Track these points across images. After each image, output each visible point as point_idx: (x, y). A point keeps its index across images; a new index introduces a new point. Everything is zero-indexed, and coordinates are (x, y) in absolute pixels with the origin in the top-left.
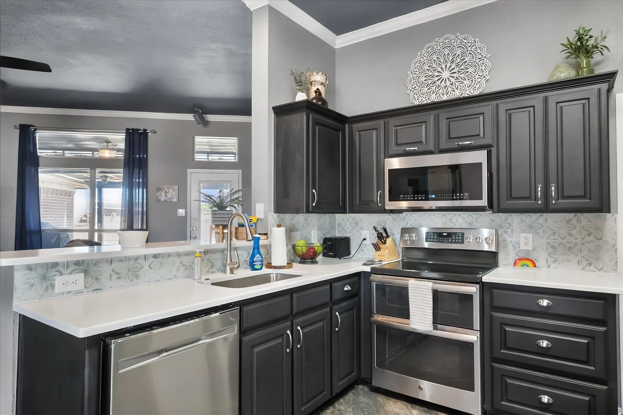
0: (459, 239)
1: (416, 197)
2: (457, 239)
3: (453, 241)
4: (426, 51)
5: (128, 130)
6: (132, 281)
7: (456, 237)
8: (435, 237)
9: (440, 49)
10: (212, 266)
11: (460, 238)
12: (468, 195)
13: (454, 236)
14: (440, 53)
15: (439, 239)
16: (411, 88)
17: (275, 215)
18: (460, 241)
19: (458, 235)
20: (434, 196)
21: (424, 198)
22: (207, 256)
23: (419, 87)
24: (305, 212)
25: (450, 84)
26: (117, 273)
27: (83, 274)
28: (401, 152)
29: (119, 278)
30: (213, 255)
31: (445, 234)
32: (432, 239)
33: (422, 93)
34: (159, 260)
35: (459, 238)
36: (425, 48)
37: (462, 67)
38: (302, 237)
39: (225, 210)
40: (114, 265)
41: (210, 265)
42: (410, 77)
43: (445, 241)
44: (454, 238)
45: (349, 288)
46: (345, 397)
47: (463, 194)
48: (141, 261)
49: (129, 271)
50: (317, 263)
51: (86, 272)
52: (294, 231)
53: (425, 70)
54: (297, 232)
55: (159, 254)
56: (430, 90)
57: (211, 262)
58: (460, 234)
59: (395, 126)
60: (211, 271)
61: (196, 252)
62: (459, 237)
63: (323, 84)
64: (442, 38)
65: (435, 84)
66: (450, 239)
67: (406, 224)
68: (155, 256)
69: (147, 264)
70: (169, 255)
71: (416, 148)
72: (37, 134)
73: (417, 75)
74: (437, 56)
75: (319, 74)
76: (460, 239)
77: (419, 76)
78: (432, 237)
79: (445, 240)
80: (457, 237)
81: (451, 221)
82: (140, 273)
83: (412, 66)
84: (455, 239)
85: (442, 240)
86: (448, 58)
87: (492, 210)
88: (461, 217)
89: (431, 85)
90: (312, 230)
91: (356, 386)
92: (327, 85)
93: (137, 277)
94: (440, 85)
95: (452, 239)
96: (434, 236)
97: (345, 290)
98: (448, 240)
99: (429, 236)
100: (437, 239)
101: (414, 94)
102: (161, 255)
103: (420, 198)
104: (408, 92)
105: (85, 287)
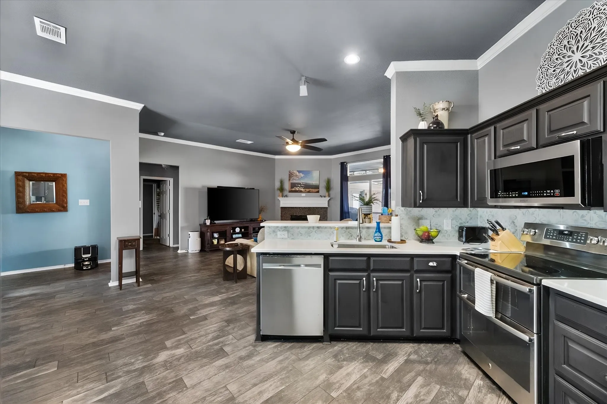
0: (581, 240)
1: (511, 194)
2: (579, 239)
3: (574, 240)
4: (556, 40)
5: (384, 156)
6: (307, 237)
7: (578, 236)
8: (555, 234)
9: (572, 30)
10: (352, 236)
11: (583, 238)
12: (559, 191)
13: (576, 236)
14: (572, 35)
15: (559, 236)
16: (539, 84)
17: (403, 209)
18: (582, 241)
19: (580, 234)
20: (526, 193)
21: (517, 195)
22: (348, 230)
23: (547, 80)
24: (413, 207)
25: (581, 66)
26: (301, 233)
27: (287, 232)
28: (506, 152)
29: (301, 235)
30: (351, 229)
31: (566, 232)
32: (551, 236)
33: (550, 85)
34: (320, 229)
35: (581, 238)
36: (555, 36)
37: (598, 41)
38: (431, 224)
39: (369, 205)
40: (299, 229)
41: (350, 235)
42: (539, 72)
43: (565, 240)
44: (575, 237)
45: (435, 264)
46: (434, 344)
47: (554, 191)
48: (312, 229)
49: (306, 233)
50: (433, 243)
51: (288, 231)
52: (423, 220)
53: (554, 60)
54: (426, 221)
55: (320, 227)
56: (558, 80)
57: (351, 234)
58: (584, 234)
59: (503, 129)
60: (350, 238)
61: (336, 227)
62: (581, 236)
63: (444, 109)
64: (575, 17)
65: (564, 72)
66: (571, 238)
67: (535, 219)
68: (318, 227)
69: (314, 231)
70: (326, 228)
71: (519, 147)
72: (348, 165)
73: (546, 68)
74: (568, 39)
75: (439, 103)
76: (583, 240)
77: (548, 69)
78: (552, 234)
79: (565, 238)
80: (580, 236)
81: (584, 218)
82: (311, 234)
83: (542, 60)
84: (577, 239)
85: (561, 237)
86: (581, 37)
87: (602, 208)
88: (597, 214)
89: (560, 74)
90: (445, 220)
91: (454, 343)
92: (452, 108)
93: (310, 236)
94: (569, 71)
95: (572, 239)
96: (553, 233)
97: (430, 265)
98: (569, 239)
99: (549, 233)
100: (556, 236)
101: (542, 88)
102: (321, 228)
103: (514, 195)
104: (536, 89)
105: (288, 237)
